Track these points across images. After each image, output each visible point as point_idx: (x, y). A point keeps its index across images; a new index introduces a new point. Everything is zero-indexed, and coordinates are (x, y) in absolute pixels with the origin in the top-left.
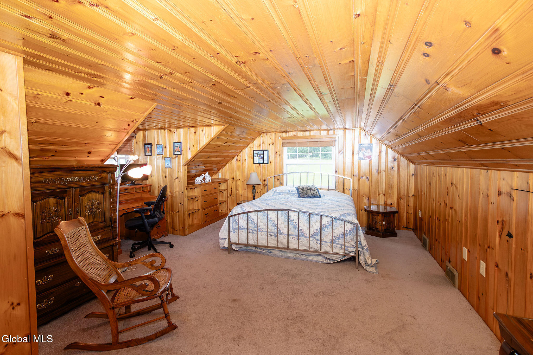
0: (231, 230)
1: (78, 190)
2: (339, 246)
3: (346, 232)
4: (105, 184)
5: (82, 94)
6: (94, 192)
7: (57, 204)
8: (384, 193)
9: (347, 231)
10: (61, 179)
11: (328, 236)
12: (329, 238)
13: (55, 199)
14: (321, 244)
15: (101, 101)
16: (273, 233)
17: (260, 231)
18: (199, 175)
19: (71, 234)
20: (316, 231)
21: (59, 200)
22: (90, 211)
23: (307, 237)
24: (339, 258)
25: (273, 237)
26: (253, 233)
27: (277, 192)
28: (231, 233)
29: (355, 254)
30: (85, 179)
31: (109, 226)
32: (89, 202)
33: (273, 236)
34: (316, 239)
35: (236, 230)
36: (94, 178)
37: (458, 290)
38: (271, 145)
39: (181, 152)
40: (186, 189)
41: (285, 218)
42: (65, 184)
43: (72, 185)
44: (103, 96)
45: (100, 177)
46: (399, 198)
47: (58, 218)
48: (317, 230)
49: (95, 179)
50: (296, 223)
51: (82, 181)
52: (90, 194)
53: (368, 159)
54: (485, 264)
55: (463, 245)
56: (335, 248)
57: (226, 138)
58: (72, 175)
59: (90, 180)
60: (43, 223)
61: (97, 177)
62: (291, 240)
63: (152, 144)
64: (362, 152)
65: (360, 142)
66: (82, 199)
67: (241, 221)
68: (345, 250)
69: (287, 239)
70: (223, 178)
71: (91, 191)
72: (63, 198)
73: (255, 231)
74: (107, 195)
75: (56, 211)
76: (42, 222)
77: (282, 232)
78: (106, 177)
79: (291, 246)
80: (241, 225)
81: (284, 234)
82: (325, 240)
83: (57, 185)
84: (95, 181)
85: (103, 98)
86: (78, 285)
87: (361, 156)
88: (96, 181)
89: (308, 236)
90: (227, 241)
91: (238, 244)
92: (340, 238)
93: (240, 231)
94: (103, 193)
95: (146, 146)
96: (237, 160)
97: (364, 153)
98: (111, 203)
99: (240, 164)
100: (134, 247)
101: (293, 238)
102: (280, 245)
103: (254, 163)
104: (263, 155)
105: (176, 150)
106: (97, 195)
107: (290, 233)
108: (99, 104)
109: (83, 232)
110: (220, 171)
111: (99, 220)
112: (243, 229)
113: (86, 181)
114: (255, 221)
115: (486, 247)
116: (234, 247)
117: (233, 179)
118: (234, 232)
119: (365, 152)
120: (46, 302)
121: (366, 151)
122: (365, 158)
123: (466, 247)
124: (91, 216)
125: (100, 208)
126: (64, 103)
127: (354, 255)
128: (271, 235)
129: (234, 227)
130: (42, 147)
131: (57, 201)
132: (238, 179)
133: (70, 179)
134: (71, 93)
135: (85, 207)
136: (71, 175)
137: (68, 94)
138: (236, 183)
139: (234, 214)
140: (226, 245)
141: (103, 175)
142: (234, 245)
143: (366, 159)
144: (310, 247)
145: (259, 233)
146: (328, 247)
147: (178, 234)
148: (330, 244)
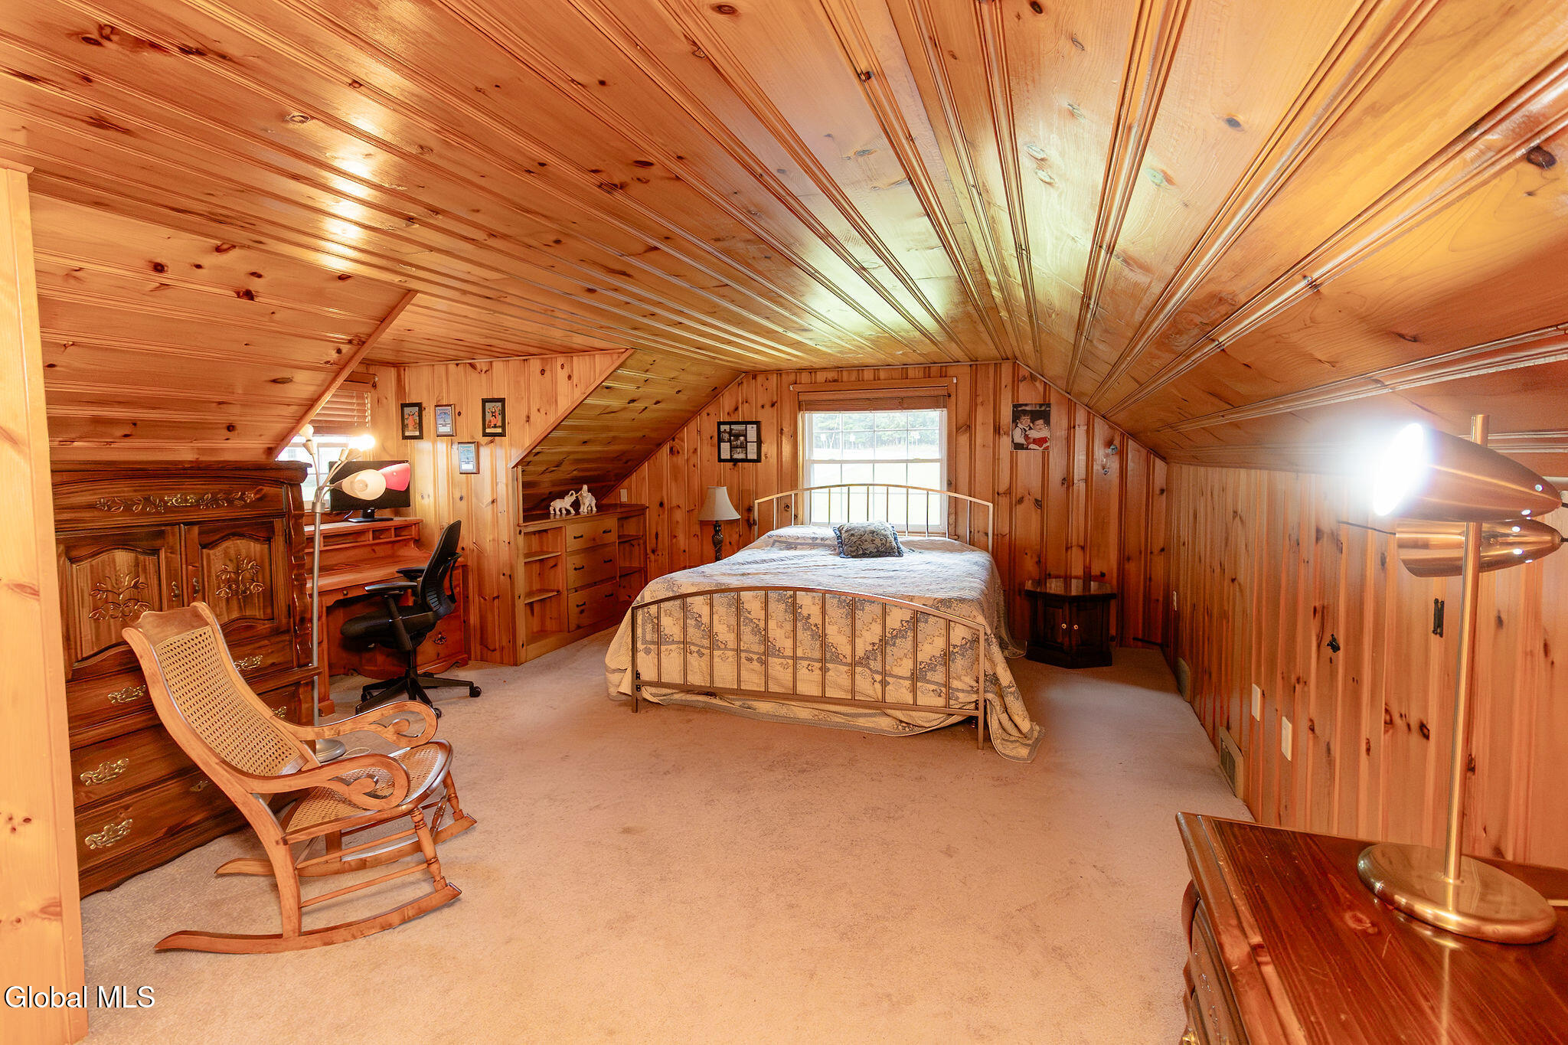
0: (640, 646)
1: (196, 529)
2: (933, 687)
3: (951, 649)
4: (274, 516)
5: (199, 267)
6: (242, 536)
7: (137, 568)
8: (1082, 544)
9: (955, 646)
10: (147, 499)
11: (905, 660)
12: (905, 668)
13: (133, 555)
14: (884, 684)
15: (255, 285)
16: (754, 653)
17: (719, 648)
18: (562, 495)
19: (171, 647)
20: (870, 648)
21: (141, 557)
22: (230, 588)
23: (845, 664)
24: (934, 721)
25: (756, 665)
26: (701, 655)
27: (779, 542)
28: (641, 655)
29: (977, 708)
30: (215, 500)
31: (287, 631)
32: (228, 563)
33: (755, 663)
34: (870, 669)
35: (652, 647)
36: (242, 498)
37: (1241, 803)
38: (767, 407)
39: (503, 427)
40: (520, 533)
41: (786, 611)
42: (159, 513)
43: (181, 517)
44: (260, 272)
45: (257, 496)
46: (1124, 558)
47: (141, 606)
48: (874, 644)
49: (245, 501)
50: (816, 625)
51: (206, 505)
52: (231, 542)
53: (1038, 448)
54: (1290, 725)
55: (1253, 681)
56: (922, 692)
57: (631, 387)
58: (179, 489)
59: (230, 502)
60: (98, 619)
61: (251, 496)
62: (803, 673)
63: (424, 405)
64: (1022, 427)
65: (1018, 401)
66: (208, 555)
67: (666, 621)
68: (948, 698)
69: (790, 670)
70: (634, 502)
71: (234, 535)
72: (155, 552)
73: (706, 648)
74: (279, 543)
75: (135, 586)
76: (95, 615)
77: (779, 651)
78: (278, 496)
79: (803, 689)
80: (666, 632)
81: (784, 657)
82: (897, 671)
83: (138, 515)
84: (243, 507)
85: (260, 276)
86: (199, 787)
87: (1019, 438)
88: (246, 506)
89: (849, 660)
90: (628, 677)
91: (658, 684)
92: (936, 666)
93: (663, 648)
94: (268, 540)
95: (407, 410)
96: (671, 449)
97: (1027, 429)
98: (291, 567)
99: (680, 460)
100: (370, 693)
101: (810, 668)
102: (774, 688)
103: (720, 460)
104: (745, 436)
105: (490, 422)
106: (252, 544)
107: (799, 653)
108: (249, 295)
109: (206, 642)
110: (626, 483)
111: (257, 614)
112: (673, 643)
113: (218, 506)
114: (705, 619)
115: (1293, 679)
116: (647, 693)
117: (661, 505)
118: (648, 652)
119: (1030, 429)
120: (109, 830)
121: (1031, 425)
122: (1029, 444)
123: (1258, 684)
124: (234, 602)
125: (260, 579)
126: (151, 293)
127: (974, 713)
128: (750, 660)
129: (648, 637)
130: (95, 413)
131: (137, 559)
132: (674, 503)
133: (174, 500)
134: (168, 264)
135: (217, 577)
136: (173, 489)
137: (159, 268)
138: (670, 517)
139: (647, 600)
140: (626, 687)
141: (266, 489)
142: (648, 688)
143: (1032, 446)
144: (853, 691)
145: (716, 653)
146: (904, 690)
147: (499, 660)
148: (908, 683)
